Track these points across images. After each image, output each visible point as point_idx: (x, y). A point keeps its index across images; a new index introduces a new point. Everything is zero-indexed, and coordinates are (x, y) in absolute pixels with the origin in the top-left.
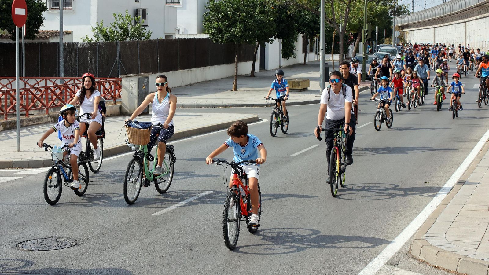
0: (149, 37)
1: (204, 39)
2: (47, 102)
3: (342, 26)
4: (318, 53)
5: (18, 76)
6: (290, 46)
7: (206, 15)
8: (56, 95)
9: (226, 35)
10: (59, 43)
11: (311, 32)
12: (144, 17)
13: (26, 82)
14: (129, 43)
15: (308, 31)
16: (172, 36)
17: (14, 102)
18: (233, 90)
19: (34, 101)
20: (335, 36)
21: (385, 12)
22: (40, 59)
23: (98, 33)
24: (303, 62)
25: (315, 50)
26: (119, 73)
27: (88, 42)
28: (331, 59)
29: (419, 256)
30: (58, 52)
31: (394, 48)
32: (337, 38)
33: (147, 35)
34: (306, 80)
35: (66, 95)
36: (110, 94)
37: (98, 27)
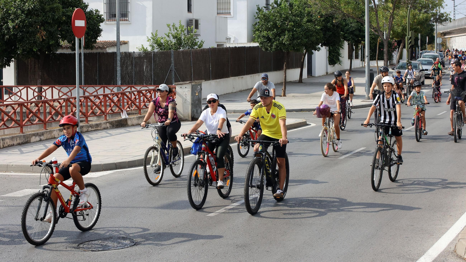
0: (202, 46)
1: (253, 47)
2: (106, 109)
3: (386, 33)
4: (363, 59)
5: (78, 85)
6: (336, 53)
7: (256, 25)
8: (114, 103)
9: (275, 43)
10: (116, 52)
11: (356, 39)
12: (197, 27)
13: (86, 90)
14: (182, 51)
15: (353, 39)
16: (224, 44)
17: (74, 109)
18: (282, 96)
19: (93, 108)
20: (379, 43)
21: (427, 20)
22: (98, 68)
23: (153, 43)
24: (349, 68)
25: (360, 57)
26: (173, 81)
27: (143, 51)
28: (376, 65)
29: (464, 255)
30: (115, 61)
31: (437, 54)
32: (382, 45)
33: (200, 44)
35: (123, 102)
37: (153, 37)
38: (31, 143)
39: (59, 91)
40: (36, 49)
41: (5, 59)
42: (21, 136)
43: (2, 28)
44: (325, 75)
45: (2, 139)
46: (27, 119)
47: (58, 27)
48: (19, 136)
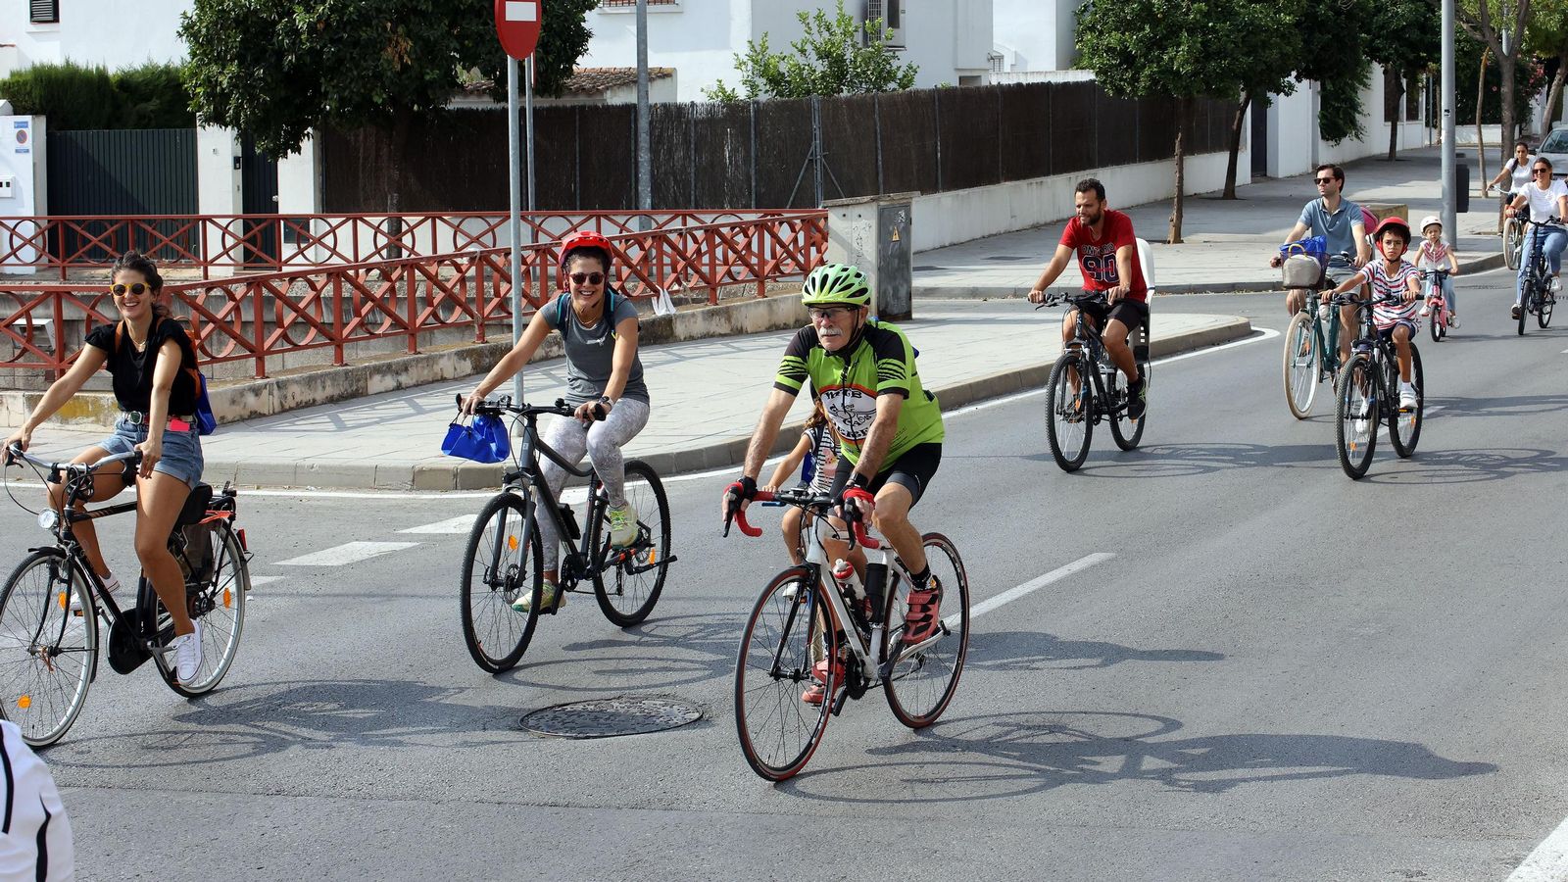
0: (911, 81)
1: (1077, 84)
3: (1508, 36)
4: (1432, 121)
5: (515, 209)
6: (1344, 101)
7: (1084, 11)
8: (630, 266)
9: (1147, 72)
10: (635, 105)
11: (1411, 56)
12: (894, 21)
13: (540, 226)
14: (848, 101)
15: (1401, 56)
16: (980, 76)
17: (504, 287)
18: (1169, 242)
20: (1487, 68)
22: (577, 156)
23: (753, 73)
24: (1386, 149)
25: (1424, 114)
26: (820, 196)
27: (722, 101)
28: (1475, 139)
30: (633, 133)
32: (1494, 74)
33: (904, 76)
34: (1396, 208)
35: (661, 265)
36: (794, 259)
37: (754, 54)
38: (367, 395)
39: (457, 229)
40: (380, 96)
41: (285, 131)
42: (336, 373)
43: (274, 31)
44: (1309, 174)
45: (278, 383)
46: (356, 320)
47: (452, 26)
48: (330, 373)
